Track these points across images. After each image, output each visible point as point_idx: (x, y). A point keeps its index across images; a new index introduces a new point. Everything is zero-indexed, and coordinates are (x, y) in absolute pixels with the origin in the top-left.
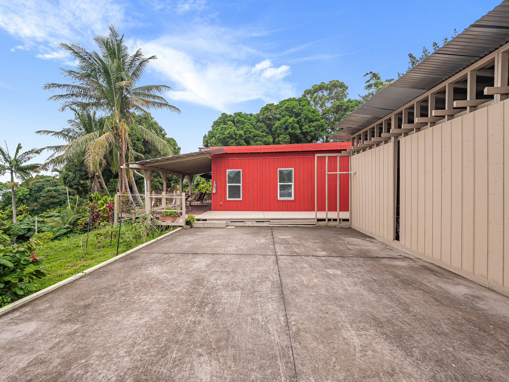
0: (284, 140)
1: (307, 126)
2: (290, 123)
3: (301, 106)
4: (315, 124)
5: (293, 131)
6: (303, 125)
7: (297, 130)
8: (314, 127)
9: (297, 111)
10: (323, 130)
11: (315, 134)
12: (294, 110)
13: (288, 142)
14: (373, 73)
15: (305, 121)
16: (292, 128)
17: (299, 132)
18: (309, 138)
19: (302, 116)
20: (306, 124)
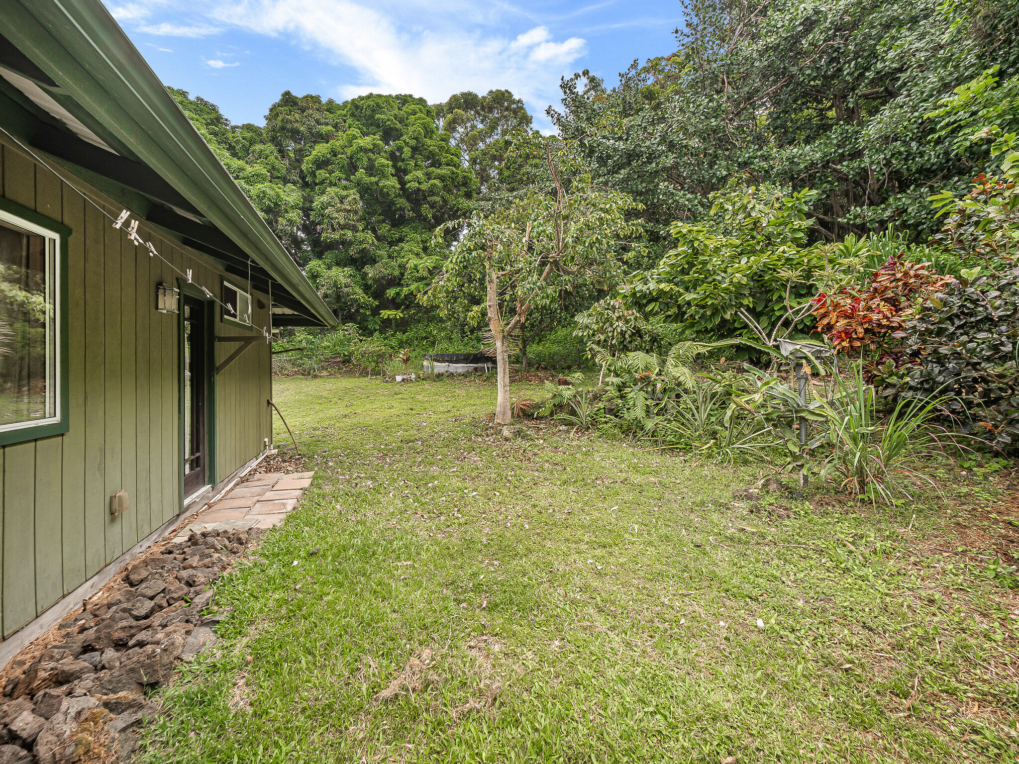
1: (419, 174)
4: (444, 170)
5: (373, 179)
6: (409, 167)
7: (384, 176)
8: (442, 178)
9: (388, 120)
10: (468, 196)
11: (445, 201)
12: (377, 116)
13: (356, 212)
14: (591, 74)
15: (412, 157)
16: (371, 170)
17: (393, 187)
18: (426, 211)
19: (404, 141)
20: (416, 165)
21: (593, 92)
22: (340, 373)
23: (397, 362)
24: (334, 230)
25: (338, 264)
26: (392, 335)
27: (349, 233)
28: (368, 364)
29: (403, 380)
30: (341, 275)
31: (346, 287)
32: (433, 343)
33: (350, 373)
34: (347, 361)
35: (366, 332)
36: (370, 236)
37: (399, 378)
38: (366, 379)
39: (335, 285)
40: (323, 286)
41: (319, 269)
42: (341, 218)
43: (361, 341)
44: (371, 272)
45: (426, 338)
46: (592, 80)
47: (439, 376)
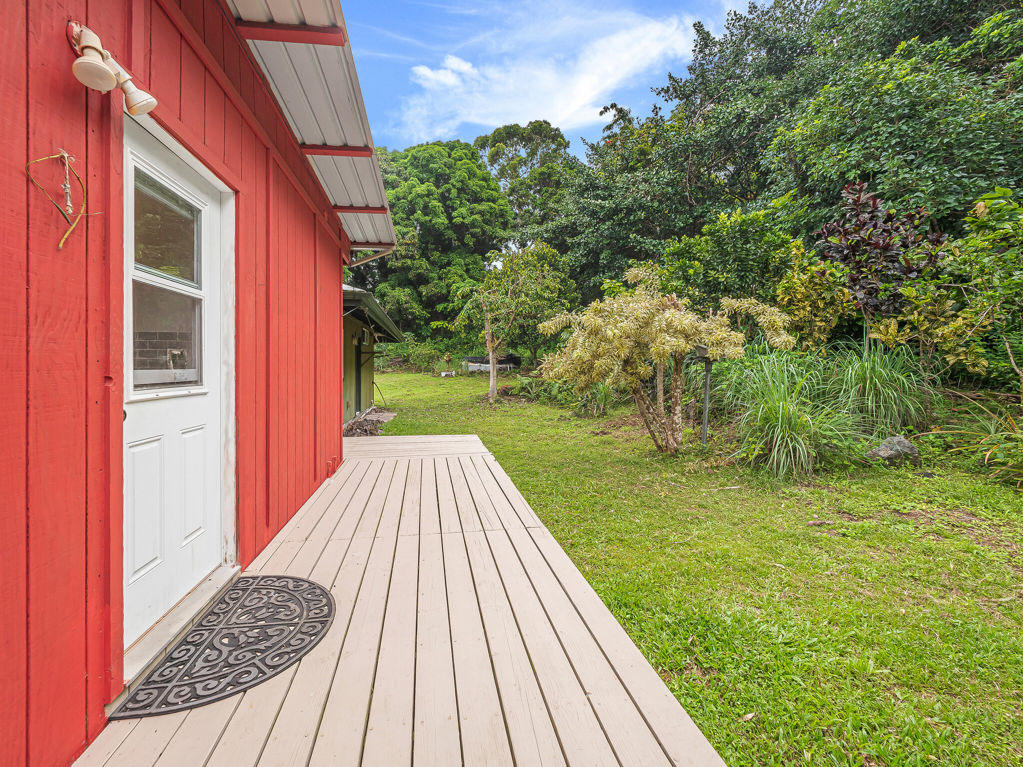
0: (403, 238)
1: (463, 210)
2: (420, 196)
3: (454, 158)
4: (484, 206)
5: (427, 218)
6: (455, 205)
7: (436, 215)
8: (482, 213)
9: (440, 168)
10: (505, 225)
11: (484, 232)
12: (431, 165)
13: (414, 245)
14: (619, 107)
15: (458, 197)
16: (426, 210)
17: (443, 223)
18: (469, 240)
19: (452, 184)
20: (461, 203)
21: (621, 121)
22: (401, 370)
23: (442, 363)
24: (397, 259)
25: (399, 285)
26: (441, 341)
27: (409, 262)
28: (421, 363)
29: (446, 375)
30: (402, 294)
31: (406, 303)
32: (472, 348)
33: (408, 370)
34: (406, 360)
35: (420, 338)
36: (424, 263)
37: (443, 374)
38: (421, 374)
39: (398, 302)
40: (389, 303)
41: (386, 290)
42: (402, 250)
43: (416, 345)
44: (423, 290)
45: (467, 343)
46: (620, 111)
47: (472, 373)
